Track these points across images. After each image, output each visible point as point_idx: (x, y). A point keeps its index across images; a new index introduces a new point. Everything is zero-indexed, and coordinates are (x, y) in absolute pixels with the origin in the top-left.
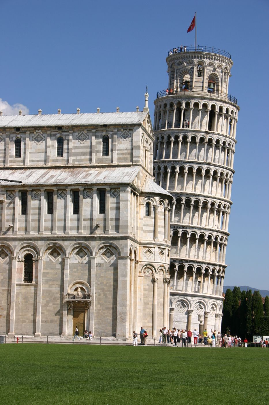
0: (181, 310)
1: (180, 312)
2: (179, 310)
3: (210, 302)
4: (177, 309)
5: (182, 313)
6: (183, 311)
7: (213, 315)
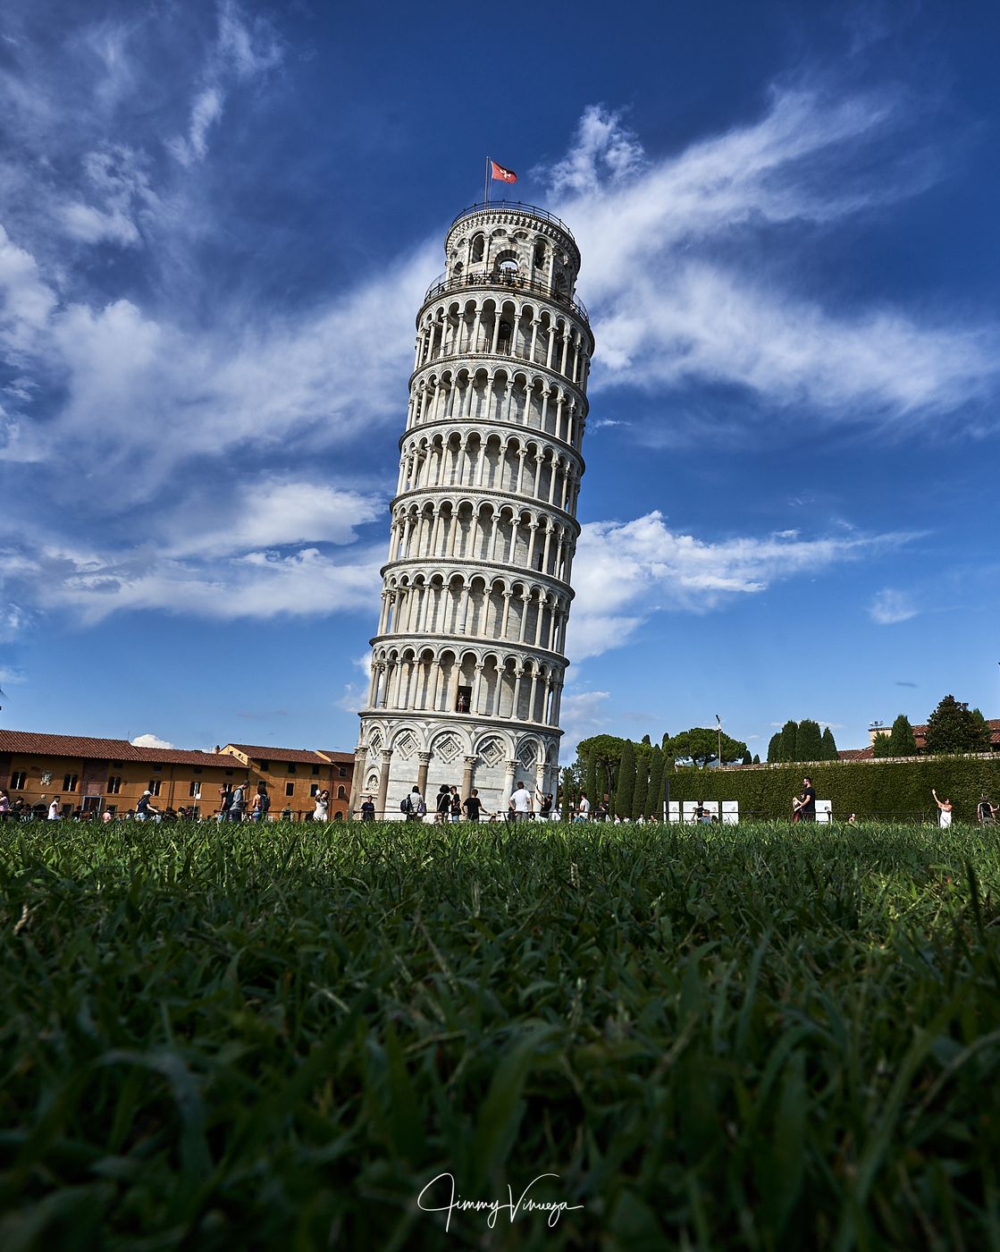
0: (407, 754)
1: (403, 759)
2: (402, 754)
3: (476, 734)
4: (397, 751)
5: (408, 760)
6: (411, 754)
7: (497, 764)
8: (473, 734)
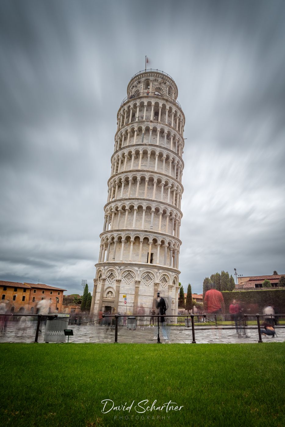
0: (128, 281)
1: (127, 284)
2: (126, 282)
3: (159, 273)
4: (124, 280)
5: (129, 284)
6: (130, 282)
7: (166, 286)
8: (158, 273)
